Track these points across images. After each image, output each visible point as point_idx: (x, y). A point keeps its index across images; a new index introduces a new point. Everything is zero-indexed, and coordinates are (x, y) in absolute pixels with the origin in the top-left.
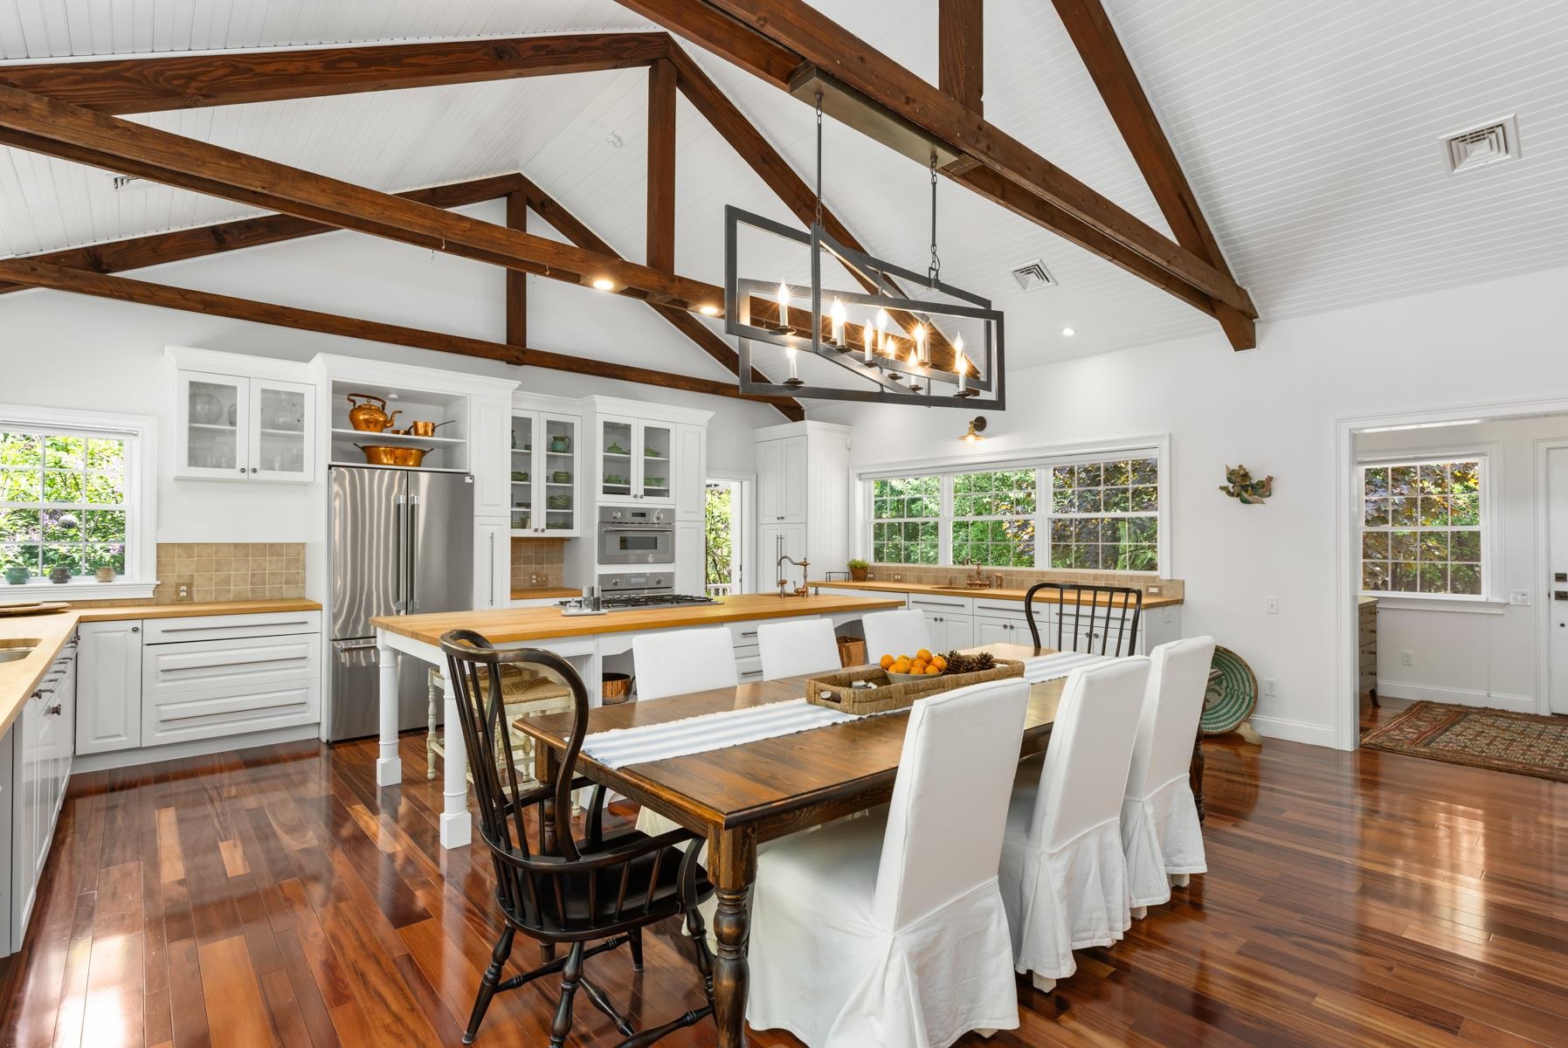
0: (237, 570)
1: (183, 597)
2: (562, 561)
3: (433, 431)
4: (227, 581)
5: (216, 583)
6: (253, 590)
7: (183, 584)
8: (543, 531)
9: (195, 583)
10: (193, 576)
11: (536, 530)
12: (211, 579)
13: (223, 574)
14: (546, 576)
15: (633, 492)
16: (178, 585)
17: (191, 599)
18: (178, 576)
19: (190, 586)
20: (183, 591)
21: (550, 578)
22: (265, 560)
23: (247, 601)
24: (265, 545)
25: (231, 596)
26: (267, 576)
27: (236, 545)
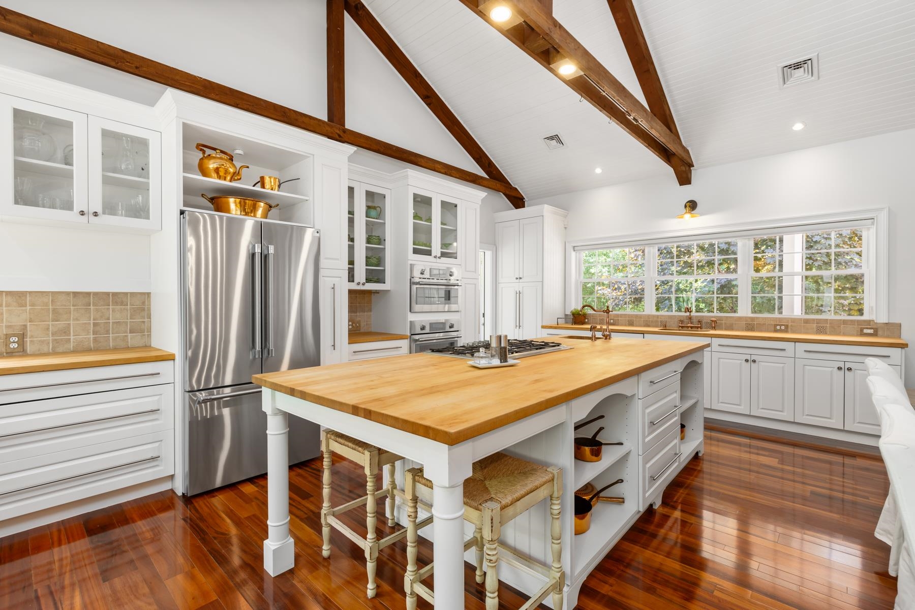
0: (77, 319)
1: (14, 348)
2: (370, 310)
3: (279, 186)
4: (66, 331)
5: (53, 334)
6: (95, 340)
7: (14, 335)
8: (363, 284)
9: (29, 334)
10: (25, 326)
11: (358, 284)
12: (48, 329)
13: (61, 324)
14: (359, 322)
15: (433, 254)
16: (7, 336)
17: (24, 351)
18: (7, 327)
19: (22, 337)
20: (14, 342)
21: (362, 324)
22: (109, 309)
23: (89, 351)
24: (108, 294)
25: (71, 346)
26: (111, 323)
27: (76, 294)
